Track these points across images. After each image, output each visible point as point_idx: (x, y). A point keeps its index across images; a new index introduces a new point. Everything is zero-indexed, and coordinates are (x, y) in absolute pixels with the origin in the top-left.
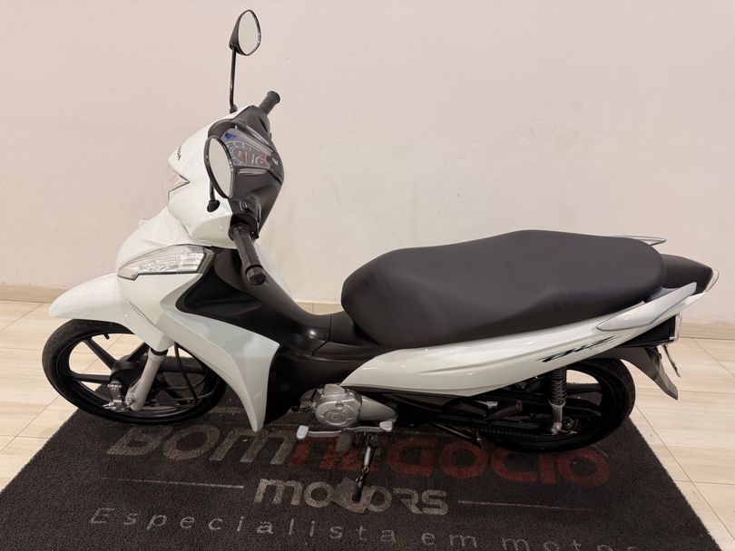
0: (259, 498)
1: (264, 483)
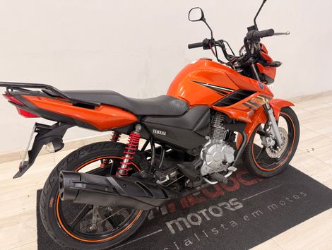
0: (173, 232)
1: (169, 225)
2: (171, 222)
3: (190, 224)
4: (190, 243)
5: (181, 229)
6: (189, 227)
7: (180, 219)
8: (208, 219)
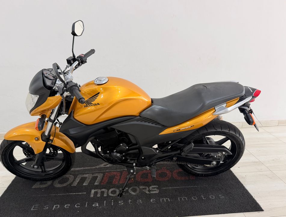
0: (92, 196)
2: (96, 190)
3: (108, 194)
4: (97, 205)
5: (99, 195)
6: (105, 195)
7: (103, 190)
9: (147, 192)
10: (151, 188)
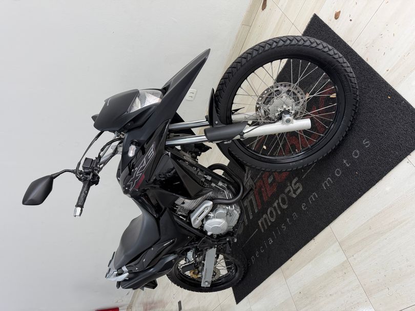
2: (261, 221)
3: (270, 221)
4: (272, 241)
5: (266, 228)
6: (270, 224)
7: (264, 216)
8: (279, 213)
9: (294, 196)
10: (293, 185)
